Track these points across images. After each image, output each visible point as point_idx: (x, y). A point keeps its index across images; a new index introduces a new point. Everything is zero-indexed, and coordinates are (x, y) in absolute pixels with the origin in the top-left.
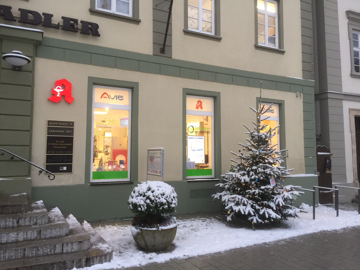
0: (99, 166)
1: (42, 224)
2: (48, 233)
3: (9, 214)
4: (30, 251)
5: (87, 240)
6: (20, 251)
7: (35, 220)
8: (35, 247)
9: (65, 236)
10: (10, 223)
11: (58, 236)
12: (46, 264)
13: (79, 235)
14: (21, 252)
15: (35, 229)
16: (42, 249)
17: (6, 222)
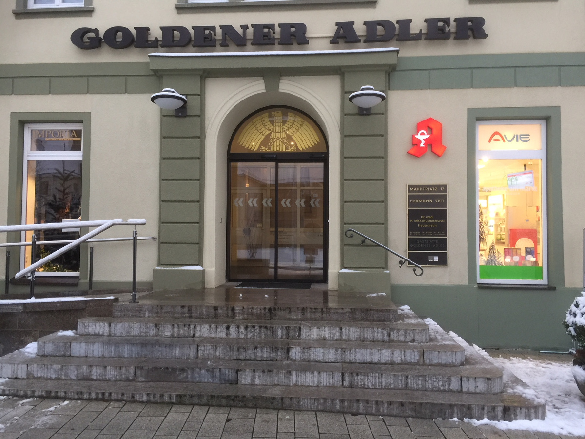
0: (490, 257)
1: (421, 342)
2: (435, 358)
3: (374, 321)
4: (414, 380)
5: (499, 377)
6: (400, 378)
7: (412, 334)
8: (421, 376)
9: (460, 366)
10: (379, 335)
11: (450, 364)
12: (442, 404)
13: (482, 367)
14: (401, 380)
15: (415, 349)
16: (431, 380)
17: (373, 332)
